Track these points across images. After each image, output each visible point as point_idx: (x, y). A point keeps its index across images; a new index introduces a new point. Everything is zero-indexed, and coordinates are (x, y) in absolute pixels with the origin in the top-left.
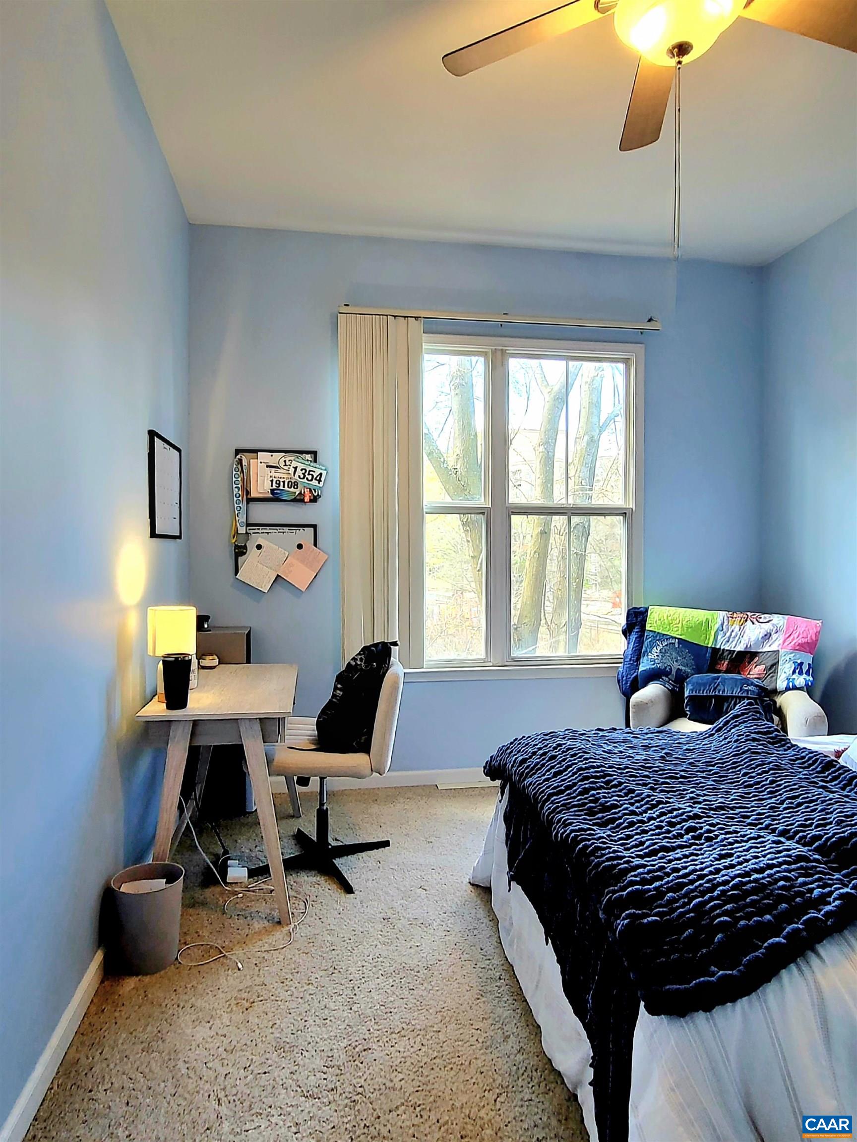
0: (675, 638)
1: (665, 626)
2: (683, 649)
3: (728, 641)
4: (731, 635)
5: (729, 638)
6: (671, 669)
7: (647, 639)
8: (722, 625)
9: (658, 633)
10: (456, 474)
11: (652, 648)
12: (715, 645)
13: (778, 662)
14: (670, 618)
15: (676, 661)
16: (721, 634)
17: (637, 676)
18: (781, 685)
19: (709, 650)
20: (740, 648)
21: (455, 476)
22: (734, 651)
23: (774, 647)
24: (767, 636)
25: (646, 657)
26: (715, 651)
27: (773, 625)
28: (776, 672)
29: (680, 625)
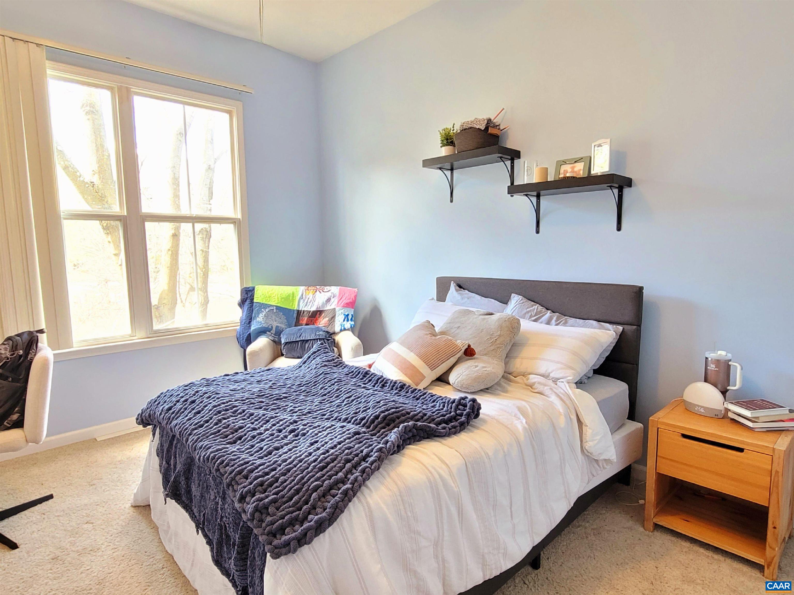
0: (274, 306)
1: (266, 299)
2: (279, 313)
3: (306, 305)
4: (308, 301)
5: (307, 303)
6: (272, 327)
7: (255, 308)
8: (302, 295)
9: (263, 303)
10: (93, 187)
11: (259, 314)
12: (299, 308)
13: (335, 315)
14: (269, 293)
15: (275, 321)
16: (302, 301)
17: (250, 334)
18: (337, 329)
19: (296, 312)
20: (314, 309)
21: (92, 188)
22: (310, 311)
23: (332, 307)
24: (329, 300)
25: (255, 321)
26: (299, 312)
27: (332, 293)
28: (334, 321)
29: (276, 297)
